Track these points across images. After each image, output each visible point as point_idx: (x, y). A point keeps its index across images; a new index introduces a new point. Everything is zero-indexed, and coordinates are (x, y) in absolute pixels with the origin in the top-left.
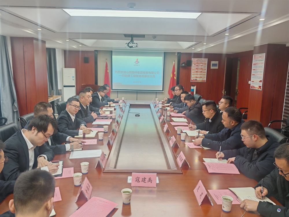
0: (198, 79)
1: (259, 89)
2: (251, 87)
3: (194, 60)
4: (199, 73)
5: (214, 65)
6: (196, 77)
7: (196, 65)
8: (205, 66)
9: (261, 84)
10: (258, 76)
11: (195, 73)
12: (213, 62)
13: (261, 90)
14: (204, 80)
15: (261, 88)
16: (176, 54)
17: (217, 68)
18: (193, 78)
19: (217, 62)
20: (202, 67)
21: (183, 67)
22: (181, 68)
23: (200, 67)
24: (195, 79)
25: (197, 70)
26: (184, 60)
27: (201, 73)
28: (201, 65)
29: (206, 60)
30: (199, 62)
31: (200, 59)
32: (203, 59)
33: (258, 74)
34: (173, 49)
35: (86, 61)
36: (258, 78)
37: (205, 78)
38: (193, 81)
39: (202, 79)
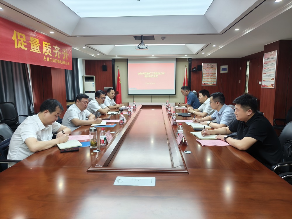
0: (209, 83)
1: (272, 87)
2: (263, 86)
3: (204, 65)
4: (209, 77)
5: (223, 69)
6: (207, 81)
7: (207, 69)
8: (215, 70)
9: (273, 82)
11: (206, 77)
12: (222, 67)
13: (274, 88)
14: (214, 83)
15: (274, 85)
16: (187, 60)
17: (226, 72)
18: (204, 82)
19: (226, 67)
20: (213, 71)
21: (193, 71)
22: (192, 73)
23: (210, 71)
24: (206, 82)
25: (207, 75)
26: (194, 65)
27: (211, 77)
28: (212, 69)
29: (216, 65)
30: (209, 67)
31: (210, 64)
32: (213, 64)
33: (270, 73)
34: (184, 55)
35: (105, 68)
36: (270, 76)
37: (215, 82)
38: (203, 84)
39: (212, 83)
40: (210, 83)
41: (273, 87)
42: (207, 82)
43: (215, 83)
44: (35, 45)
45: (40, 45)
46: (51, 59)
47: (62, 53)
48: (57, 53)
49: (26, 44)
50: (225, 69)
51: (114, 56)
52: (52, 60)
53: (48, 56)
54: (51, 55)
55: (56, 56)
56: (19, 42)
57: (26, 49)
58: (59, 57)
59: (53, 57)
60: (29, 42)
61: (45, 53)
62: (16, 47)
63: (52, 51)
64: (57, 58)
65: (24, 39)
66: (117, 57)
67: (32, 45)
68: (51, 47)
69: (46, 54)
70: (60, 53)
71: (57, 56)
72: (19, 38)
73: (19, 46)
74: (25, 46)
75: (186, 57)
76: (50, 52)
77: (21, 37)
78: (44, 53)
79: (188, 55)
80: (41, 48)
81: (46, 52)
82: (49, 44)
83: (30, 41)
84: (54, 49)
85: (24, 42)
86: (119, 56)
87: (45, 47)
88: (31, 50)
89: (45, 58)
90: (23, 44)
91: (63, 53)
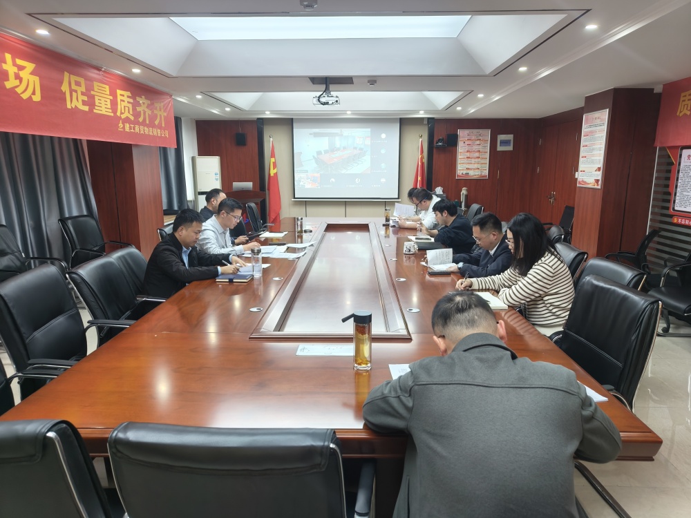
0: (471, 173)
1: (596, 187)
2: (580, 183)
3: (462, 133)
4: (473, 161)
5: (504, 143)
6: (468, 169)
7: (467, 143)
8: (486, 145)
9: (599, 175)
10: (593, 158)
11: (466, 161)
12: (501, 137)
13: (599, 187)
14: (483, 174)
15: (600, 183)
16: (426, 122)
17: (510, 148)
18: (462, 172)
19: (510, 137)
20: (480, 147)
21: (438, 148)
22: (435, 150)
23: (475, 148)
24: (465, 172)
25: (468, 155)
26: (441, 134)
27: (477, 160)
28: (478, 142)
29: (487, 134)
30: (473, 138)
31: (475, 131)
32: (481, 131)
33: (593, 155)
34: (417, 112)
35: (241, 141)
36: (593, 162)
37: (485, 171)
38: (460, 176)
39: (479, 173)
40: (474, 174)
41: (598, 185)
42: (468, 171)
43: (486, 173)
44: (103, 99)
45: (111, 98)
46: (132, 126)
47: (153, 112)
48: (145, 113)
49: (85, 98)
50: (506, 143)
51: (263, 113)
52: (134, 129)
53: (127, 120)
54: (132, 118)
55: (141, 120)
56: (74, 94)
57: (86, 108)
58: (147, 122)
59: (136, 122)
60: (92, 93)
61: (122, 113)
62: (69, 106)
63: (134, 109)
64: (143, 124)
65: (83, 89)
66: (268, 115)
67: (96, 98)
68: (131, 101)
69: (123, 116)
70: (150, 112)
71: (145, 119)
72: (74, 87)
73: (75, 103)
74: (84, 103)
75: (421, 115)
76: (131, 112)
77: (78, 84)
78: (118, 114)
79: (426, 112)
80: (114, 104)
81: (123, 111)
82: (129, 94)
83: (93, 90)
84: (139, 105)
85: (83, 94)
86: (273, 112)
87: (121, 100)
88: (95, 111)
89: (121, 125)
90: (81, 98)
91: (155, 112)
